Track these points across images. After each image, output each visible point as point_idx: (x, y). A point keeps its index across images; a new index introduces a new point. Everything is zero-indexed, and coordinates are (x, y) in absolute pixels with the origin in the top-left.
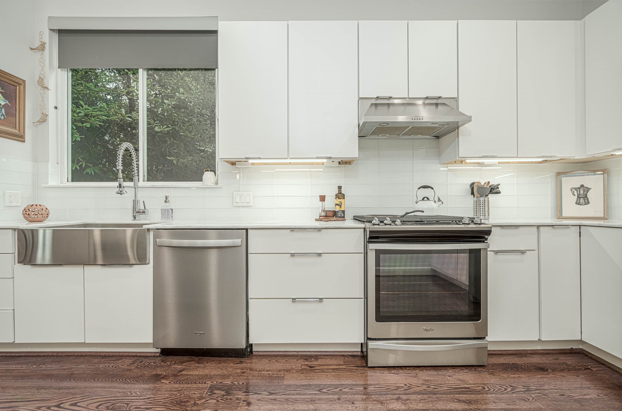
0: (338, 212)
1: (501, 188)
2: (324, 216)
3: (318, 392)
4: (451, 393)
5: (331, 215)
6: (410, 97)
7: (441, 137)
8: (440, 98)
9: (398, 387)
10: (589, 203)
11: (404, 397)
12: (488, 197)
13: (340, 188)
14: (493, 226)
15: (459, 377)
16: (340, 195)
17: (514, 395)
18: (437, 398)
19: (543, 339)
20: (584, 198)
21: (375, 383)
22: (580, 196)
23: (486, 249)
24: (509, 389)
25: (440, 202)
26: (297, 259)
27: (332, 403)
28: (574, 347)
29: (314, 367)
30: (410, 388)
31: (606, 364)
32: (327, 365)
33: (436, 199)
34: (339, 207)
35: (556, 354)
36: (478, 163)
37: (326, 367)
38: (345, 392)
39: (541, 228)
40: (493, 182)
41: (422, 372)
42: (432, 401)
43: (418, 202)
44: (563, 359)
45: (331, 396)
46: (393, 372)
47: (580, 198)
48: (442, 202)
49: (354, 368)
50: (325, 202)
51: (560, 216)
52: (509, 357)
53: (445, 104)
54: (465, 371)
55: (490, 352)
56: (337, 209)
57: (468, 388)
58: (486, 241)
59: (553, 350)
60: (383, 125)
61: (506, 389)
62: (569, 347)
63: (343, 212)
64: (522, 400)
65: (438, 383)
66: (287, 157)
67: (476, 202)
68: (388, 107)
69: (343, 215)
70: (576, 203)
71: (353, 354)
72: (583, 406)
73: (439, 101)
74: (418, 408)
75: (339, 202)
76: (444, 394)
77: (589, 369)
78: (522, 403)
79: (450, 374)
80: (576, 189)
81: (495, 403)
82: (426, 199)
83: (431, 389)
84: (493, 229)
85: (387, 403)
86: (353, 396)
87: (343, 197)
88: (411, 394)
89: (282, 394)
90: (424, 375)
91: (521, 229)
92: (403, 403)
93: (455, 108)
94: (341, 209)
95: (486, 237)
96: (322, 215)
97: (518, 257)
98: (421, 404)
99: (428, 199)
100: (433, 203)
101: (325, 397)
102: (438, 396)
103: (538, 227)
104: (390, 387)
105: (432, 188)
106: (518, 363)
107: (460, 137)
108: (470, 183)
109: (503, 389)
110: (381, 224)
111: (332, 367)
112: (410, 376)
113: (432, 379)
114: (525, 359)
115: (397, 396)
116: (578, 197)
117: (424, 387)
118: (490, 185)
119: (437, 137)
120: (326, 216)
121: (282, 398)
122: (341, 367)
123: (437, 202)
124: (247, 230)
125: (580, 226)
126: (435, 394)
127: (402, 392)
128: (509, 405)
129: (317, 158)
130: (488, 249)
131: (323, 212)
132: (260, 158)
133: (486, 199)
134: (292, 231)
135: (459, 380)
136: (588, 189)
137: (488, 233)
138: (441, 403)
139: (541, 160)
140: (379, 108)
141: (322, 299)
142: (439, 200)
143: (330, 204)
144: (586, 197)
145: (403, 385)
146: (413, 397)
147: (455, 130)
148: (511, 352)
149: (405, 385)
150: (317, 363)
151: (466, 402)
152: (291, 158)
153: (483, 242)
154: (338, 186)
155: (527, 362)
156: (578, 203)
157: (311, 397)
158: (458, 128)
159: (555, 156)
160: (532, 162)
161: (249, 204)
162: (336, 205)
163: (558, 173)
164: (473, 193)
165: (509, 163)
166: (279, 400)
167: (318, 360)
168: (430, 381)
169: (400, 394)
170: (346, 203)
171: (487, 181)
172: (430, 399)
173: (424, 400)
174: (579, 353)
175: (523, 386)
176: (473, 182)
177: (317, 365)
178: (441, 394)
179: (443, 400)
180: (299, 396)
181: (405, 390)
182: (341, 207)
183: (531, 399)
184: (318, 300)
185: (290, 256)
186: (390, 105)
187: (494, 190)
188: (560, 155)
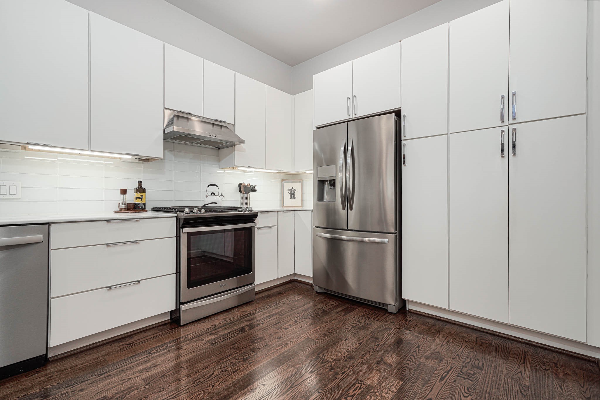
0: (139, 204)
1: (256, 188)
2: (125, 209)
3: (148, 355)
4: (240, 319)
5: (132, 207)
6: (204, 116)
7: (221, 149)
8: (224, 122)
9: (208, 328)
10: (295, 198)
11: (214, 332)
12: (250, 193)
13: (140, 182)
14: (259, 212)
15: (242, 311)
16: (140, 189)
17: (271, 308)
18: (234, 324)
19: (279, 277)
20: (293, 195)
21: (191, 332)
22: (292, 194)
23: (254, 226)
24: (268, 307)
25: (223, 196)
26: (113, 249)
27: (164, 356)
28: (291, 279)
29: (132, 343)
30: (216, 326)
31: (304, 282)
32: (144, 338)
33: (220, 195)
34: (140, 200)
35: (284, 285)
36: (243, 170)
37: (144, 339)
38: (171, 346)
39: (279, 212)
40: (253, 184)
41: (220, 316)
42: (232, 327)
43: (208, 196)
44: (287, 286)
45: (161, 353)
46: (200, 322)
47: (292, 195)
48: (224, 197)
49: (170, 331)
50: (126, 195)
51: (283, 206)
52: (264, 293)
53: (227, 127)
54: (244, 306)
55: (256, 293)
56: (138, 202)
57: (249, 314)
58: (254, 222)
59: (283, 283)
60: (186, 135)
61: (267, 308)
62: (289, 280)
63: (144, 204)
64: (275, 309)
65: (231, 317)
66: (88, 149)
67: (242, 197)
68: (187, 121)
69: (144, 207)
70: (290, 198)
71: (164, 323)
72: (298, 302)
73: (223, 124)
74: (225, 333)
75: (141, 195)
76: (237, 321)
77: (298, 287)
78: (275, 310)
79: (236, 311)
80: (290, 190)
81: (263, 315)
82: (213, 194)
83: (229, 322)
84: (259, 214)
85: (205, 339)
86: (179, 345)
87: (144, 190)
88: (218, 328)
89: (114, 370)
90: (221, 317)
91: (271, 213)
92: (215, 335)
93: (233, 131)
94: (142, 201)
95: (254, 219)
96: (123, 208)
97: (268, 230)
98: (226, 331)
99: (214, 194)
100: (218, 197)
101: (156, 355)
102: (234, 323)
103: (278, 212)
104: (202, 331)
105: (217, 186)
106: (269, 294)
107: (236, 152)
108: (239, 183)
109: (266, 308)
110: (191, 213)
111: (149, 337)
112: (213, 320)
113: (227, 317)
114: (271, 291)
115: (210, 333)
116: (291, 194)
117: (225, 322)
118: (250, 185)
119: (219, 148)
120: (128, 209)
121: (116, 372)
122: (158, 334)
123: (220, 196)
124: (49, 224)
125: (294, 211)
126: (232, 323)
127: (212, 330)
128: (270, 313)
129: (124, 154)
130: (256, 227)
131: (125, 204)
132: (50, 146)
133: (248, 194)
134: (108, 222)
135: (243, 312)
136: (295, 190)
137: (255, 216)
138: (237, 325)
139: (276, 172)
140: (180, 119)
141: (138, 281)
142: (222, 195)
143: (131, 197)
144: (294, 195)
145: (211, 326)
146: (220, 329)
147: (232, 146)
148: (264, 290)
149: (212, 326)
150: (134, 340)
151: (249, 320)
152: (92, 151)
153: (253, 222)
154: (138, 181)
155: (273, 292)
156: (291, 198)
157: (144, 360)
158: (235, 146)
159: (282, 170)
160: (272, 173)
161: (15, 197)
162: (137, 198)
163: (282, 180)
164: (240, 191)
165: (259, 172)
166: (114, 374)
167: (133, 338)
168: (227, 318)
169: (211, 331)
170: (147, 197)
171: (249, 183)
172: (230, 327)
173: (227, 328)
174: (293, 281)
175: (274, 303)
176: (240, 183)
177: (134, 341)
178: (235, 322)
179: (238, 324)
180: (133, 364)
181: (213, 328)
182: (142, 199)
183: (278, 307)
184: (135, 282)
185: (106, 246)
186: (189, 120)
187: (253, 190)
188: (285, 171)
